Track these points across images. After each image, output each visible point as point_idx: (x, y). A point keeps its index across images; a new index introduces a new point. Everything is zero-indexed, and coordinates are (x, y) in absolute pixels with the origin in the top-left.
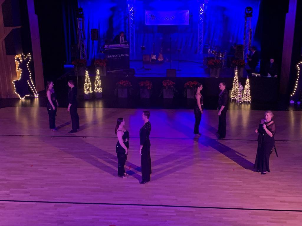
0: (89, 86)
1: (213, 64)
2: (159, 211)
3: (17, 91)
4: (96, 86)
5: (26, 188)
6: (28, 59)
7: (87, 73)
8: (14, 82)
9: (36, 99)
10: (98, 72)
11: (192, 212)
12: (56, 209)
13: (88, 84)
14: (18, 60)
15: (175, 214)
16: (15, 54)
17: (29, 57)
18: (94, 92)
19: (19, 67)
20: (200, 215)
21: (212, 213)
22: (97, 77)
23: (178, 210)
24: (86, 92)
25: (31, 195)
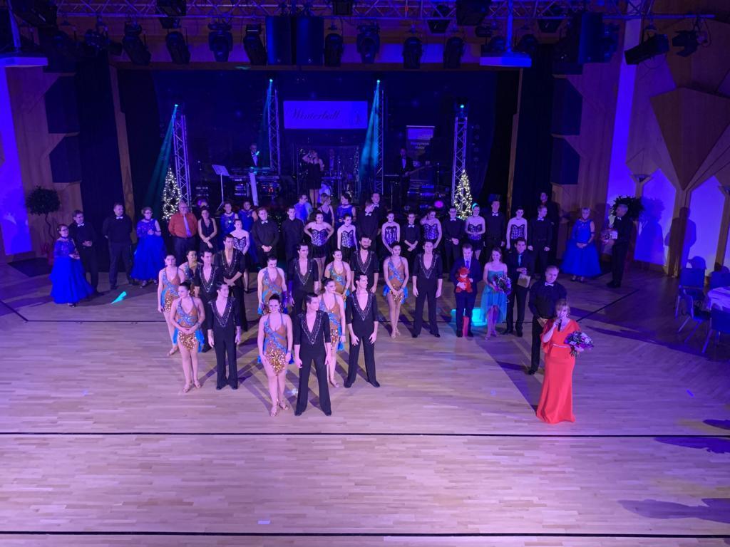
2: (316, 442)
5: (88, 411)
11: (371, 442)
12: (139, 444)
15: (343, 447)
20: (383, 448)
21: (404, 443)
23: (348, 440)
25: (95, 423)
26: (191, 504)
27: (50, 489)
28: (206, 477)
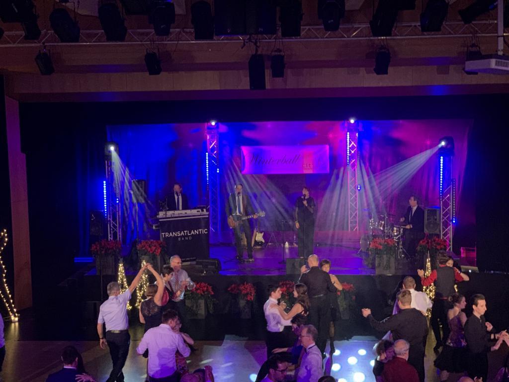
1: (381, 247)
4: (140, 295)
7: (121, 267)
9: (13, 325)
17: (4, 237)
18: (134, 308)
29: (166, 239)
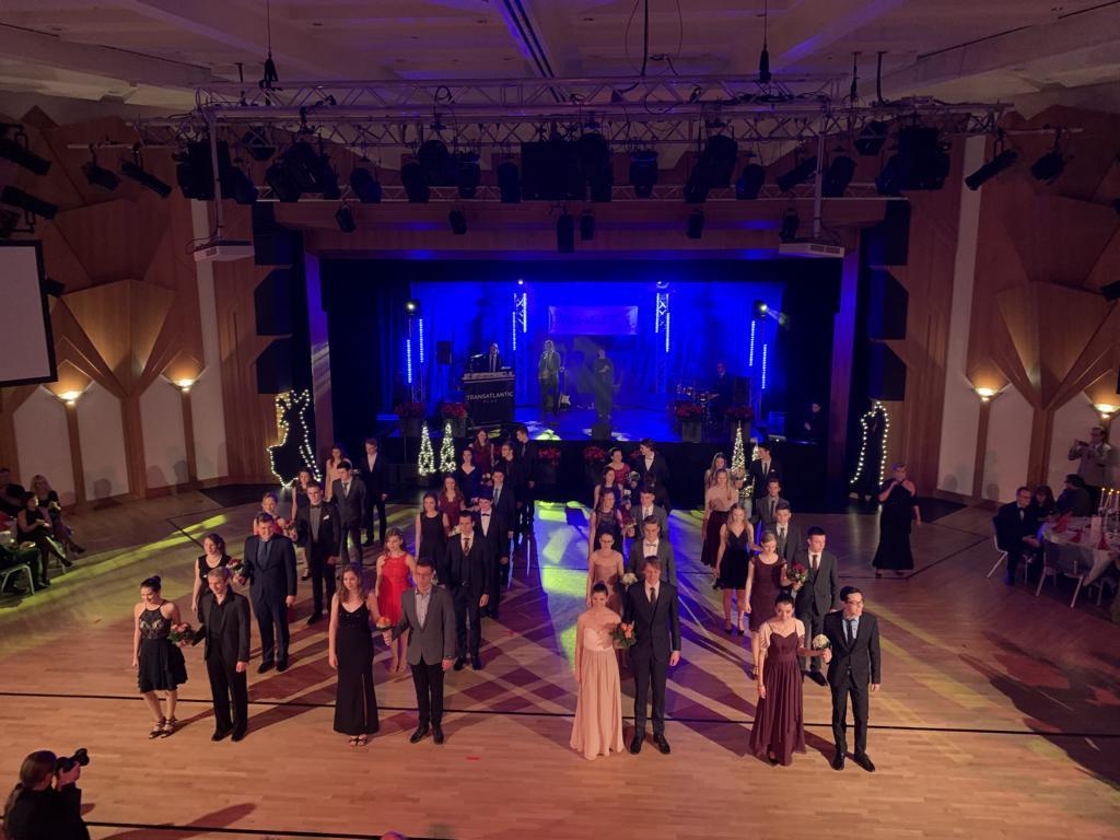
0: (429, 459)
1: (688, 415)
3: (277, 469)
4: (443, 457)
6: (302, 403)
7: (425, 431)
8: (271, 449)
10: (448, 428)
13: (426, 453)
14: (282, 402)
16: (277, 393)
17: (305, 398)
18: (438, 472)
19: (283, 419)
22: (447, 440)
24: (421, 471)
26: (417, 800)
27: (243, 775)
28: (436, 766)
29: (472, 402)
